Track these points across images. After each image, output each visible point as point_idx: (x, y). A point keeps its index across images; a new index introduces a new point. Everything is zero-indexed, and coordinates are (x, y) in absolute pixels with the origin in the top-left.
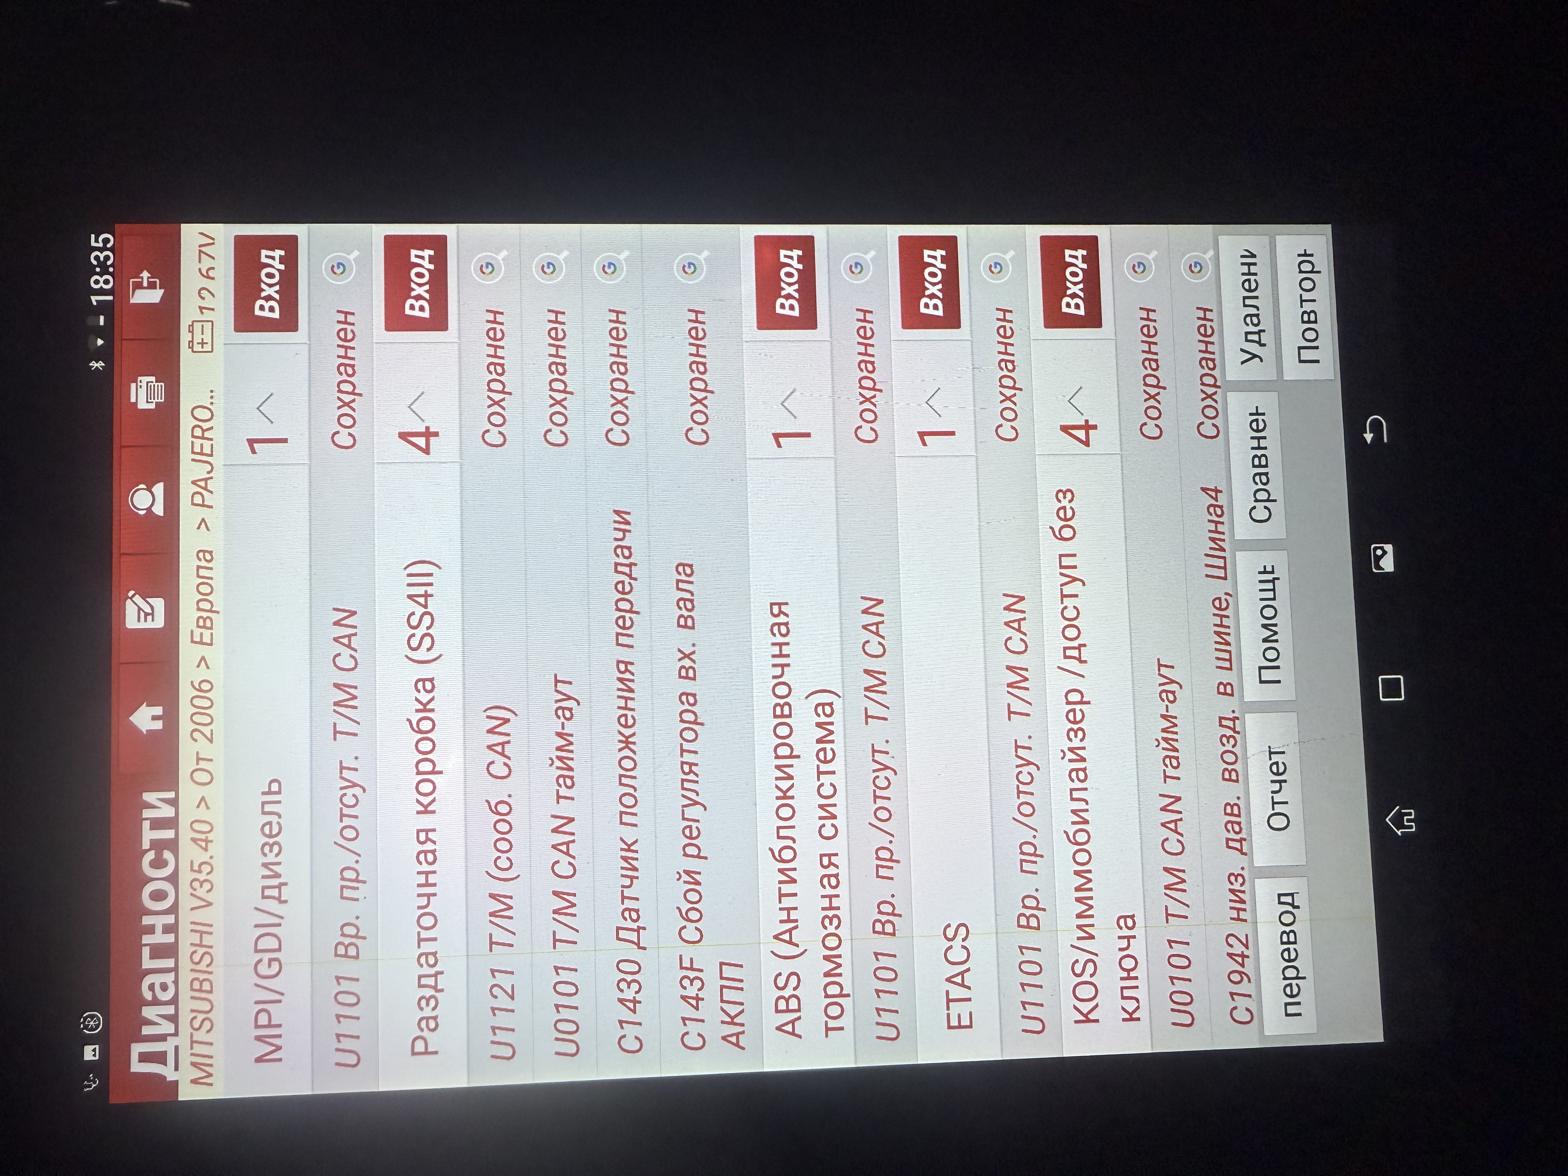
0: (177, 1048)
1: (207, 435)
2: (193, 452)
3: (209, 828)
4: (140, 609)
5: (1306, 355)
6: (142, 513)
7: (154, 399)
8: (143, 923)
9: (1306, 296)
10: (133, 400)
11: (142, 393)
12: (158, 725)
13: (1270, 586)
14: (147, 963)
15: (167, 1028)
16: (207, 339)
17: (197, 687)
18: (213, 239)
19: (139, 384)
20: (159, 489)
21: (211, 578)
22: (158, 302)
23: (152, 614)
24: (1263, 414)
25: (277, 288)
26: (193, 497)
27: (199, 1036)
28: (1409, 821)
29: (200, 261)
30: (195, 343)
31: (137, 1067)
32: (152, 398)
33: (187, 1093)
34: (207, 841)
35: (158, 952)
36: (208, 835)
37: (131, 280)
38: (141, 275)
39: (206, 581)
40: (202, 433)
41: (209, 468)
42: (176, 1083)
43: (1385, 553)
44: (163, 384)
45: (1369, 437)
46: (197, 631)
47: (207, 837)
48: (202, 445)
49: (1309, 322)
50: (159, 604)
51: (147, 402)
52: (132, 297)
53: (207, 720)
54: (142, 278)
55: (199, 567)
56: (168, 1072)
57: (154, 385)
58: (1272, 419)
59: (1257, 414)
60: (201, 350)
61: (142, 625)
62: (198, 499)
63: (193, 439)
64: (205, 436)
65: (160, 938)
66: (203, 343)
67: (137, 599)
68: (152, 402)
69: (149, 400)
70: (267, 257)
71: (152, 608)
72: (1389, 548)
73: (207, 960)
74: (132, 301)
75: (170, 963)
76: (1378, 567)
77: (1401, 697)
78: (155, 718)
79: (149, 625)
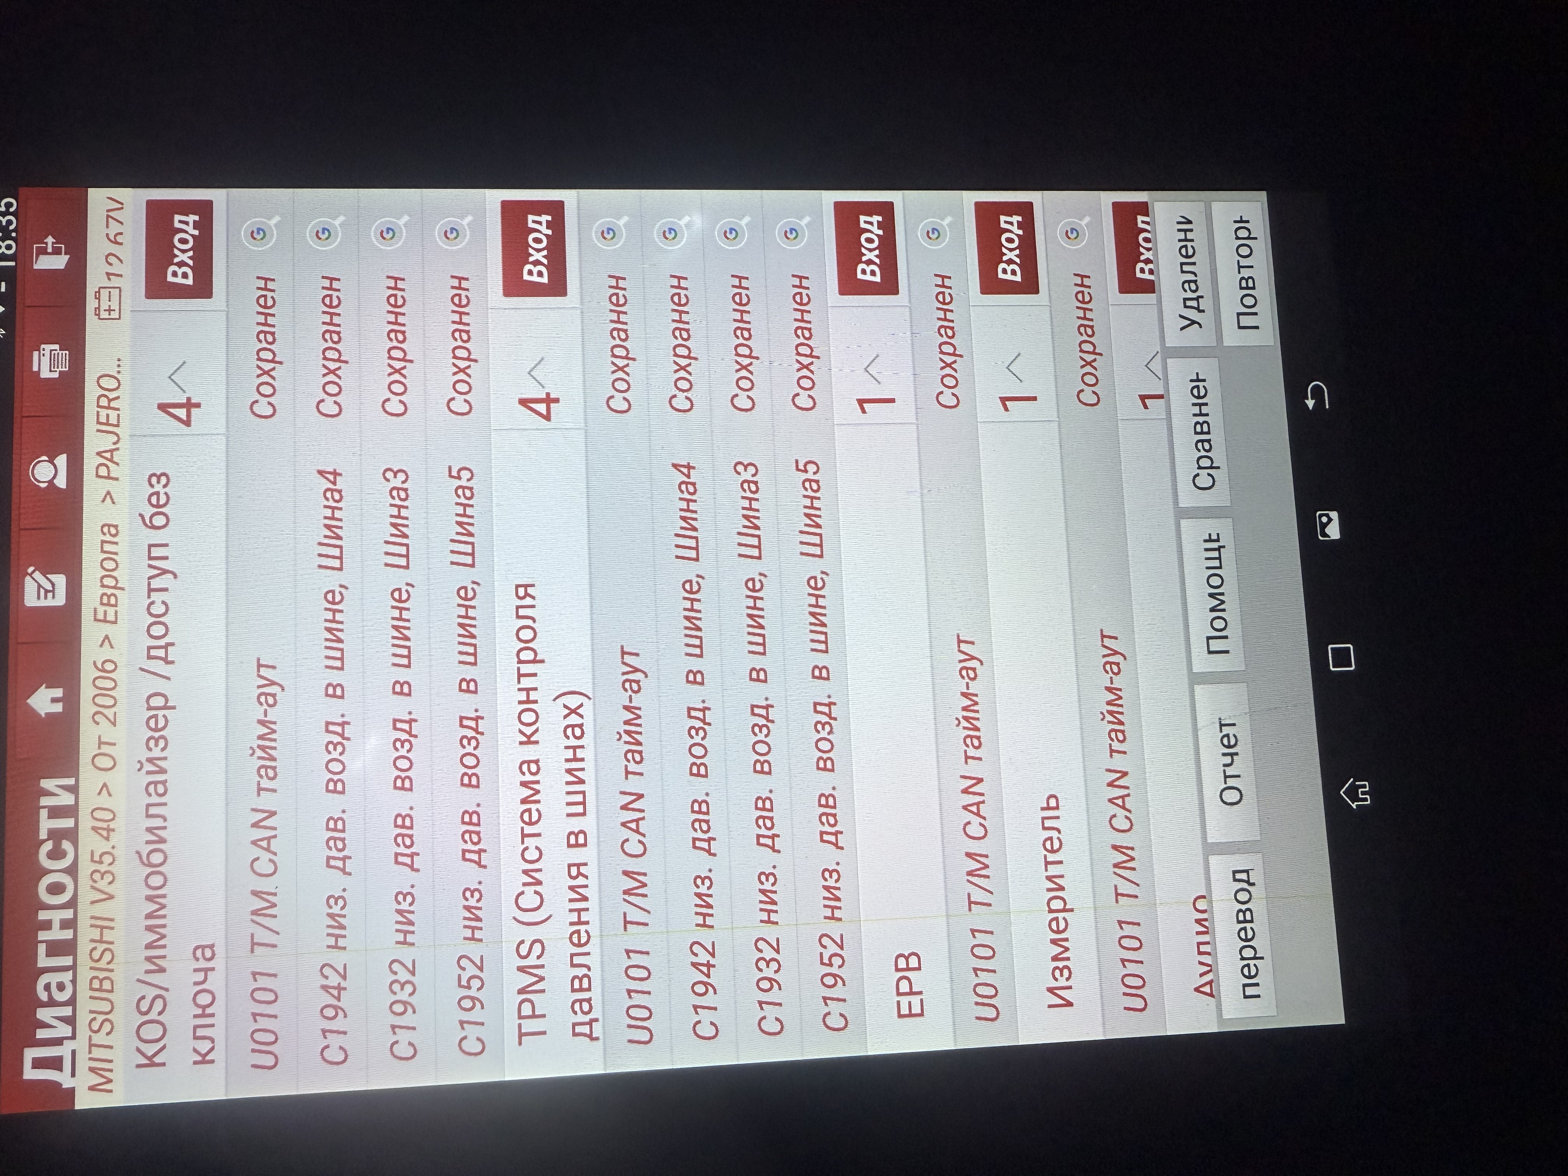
0: (74, 1053)
1: (113, 404)
2: (98, 423)
3: (111, 816)
4: (39, 586)
5: (1246, 321)
6: (43, 485)
7: (58, 368)
8: (39, 918)
9: (1243, 262)
10: (35, 368)
11: (45, 361)
12: (58, 708)
13: (1215, 554)
14: (43, 961)
15: (64, 1030)
16: (115, 306)
17: (100, 667)
18: (122, 204)
19: (42, 352)
20: (62, 461)
21: (116, 554)
22: (62, 267)
23: (53, 591)
24: (1204, 380)
25: (191, 253)
26: (97, 468)
27: (97, 1039)
28: (1363, 793)
29: (107, 227)
30: (102, 309)
31: (30, 1074)
32: (56, 367)
33: (84, 1101)
34: (109, 830)
35: (55, 949)
36: (109, 823)
37: (35, 246)
38: (45, 241)
39: (111, 556)
40: (108, 402)
41: (116, 439)
42: (72, 1091)
43: (1330, 520)
44: (67, 352)
45: (1310, 403)
46: (101, 610)
47: (109, 826)
48: (108, 416)
49: (1247, 288)
50: (60, 580)
51: (51, 371)
52: (36, 263)
53: (111, 702)
54: (46, 243)
55: (103, 542)
56: (64, 1079)
57: (58, 353)
58: (1212, 384)
59: (1198, 380)
60: (108, 317)
61: (43, 603)
62: (103, 471)
63: (99, 410)
64: (111, 406)
65: (56, 934)
66: (110, 310)
67: (37, 575)
68: (56, 371)
69: (52, 369)
70: (180, 222)
71: (53, 585)
72: (1334, 515)
73: (107, 956)
74: (36, 267)
75: (67, 961)
76: (1324, 535)
77: (1351, 666)
78: (54, 700)
79: (50, 602)
